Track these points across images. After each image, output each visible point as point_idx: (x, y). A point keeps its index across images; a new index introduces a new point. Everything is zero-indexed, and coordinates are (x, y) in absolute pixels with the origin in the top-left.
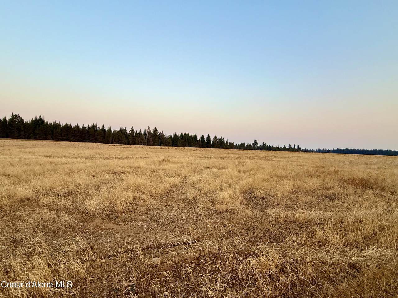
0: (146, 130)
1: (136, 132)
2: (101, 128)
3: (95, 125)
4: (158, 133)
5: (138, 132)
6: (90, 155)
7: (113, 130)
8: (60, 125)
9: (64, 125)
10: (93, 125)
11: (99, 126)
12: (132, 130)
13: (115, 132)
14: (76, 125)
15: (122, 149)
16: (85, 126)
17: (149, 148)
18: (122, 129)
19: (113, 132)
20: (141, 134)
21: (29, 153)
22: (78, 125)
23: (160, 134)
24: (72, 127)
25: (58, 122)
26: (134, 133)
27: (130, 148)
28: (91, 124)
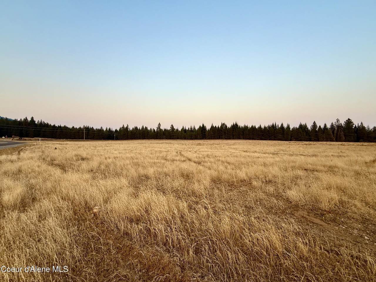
0: (334, 123)
1: (320, 126)
2: (280, 126)
3: (274, 124)
4: (354, 126)
5: (322, 127)
6: (275, 151)
7: (291, 127)
8: (248, 127)
9: (250, 127)
10: (273, 124)
11: (278, 125)
12: (315, 125)
13: (293, 129)
14: (259, 126)
15: (305, 146)
16: (266, 126)
17: (341, 145)
18: (302, 125)
19: (292, 129)
20: (327, 129)
21: (234, 149)
22: (260, 126)
23: (357, 126)
24: (256, 128)
25: (247, 125)
26: (316, 128)
27: (314, 145)
28: (270, 124)
